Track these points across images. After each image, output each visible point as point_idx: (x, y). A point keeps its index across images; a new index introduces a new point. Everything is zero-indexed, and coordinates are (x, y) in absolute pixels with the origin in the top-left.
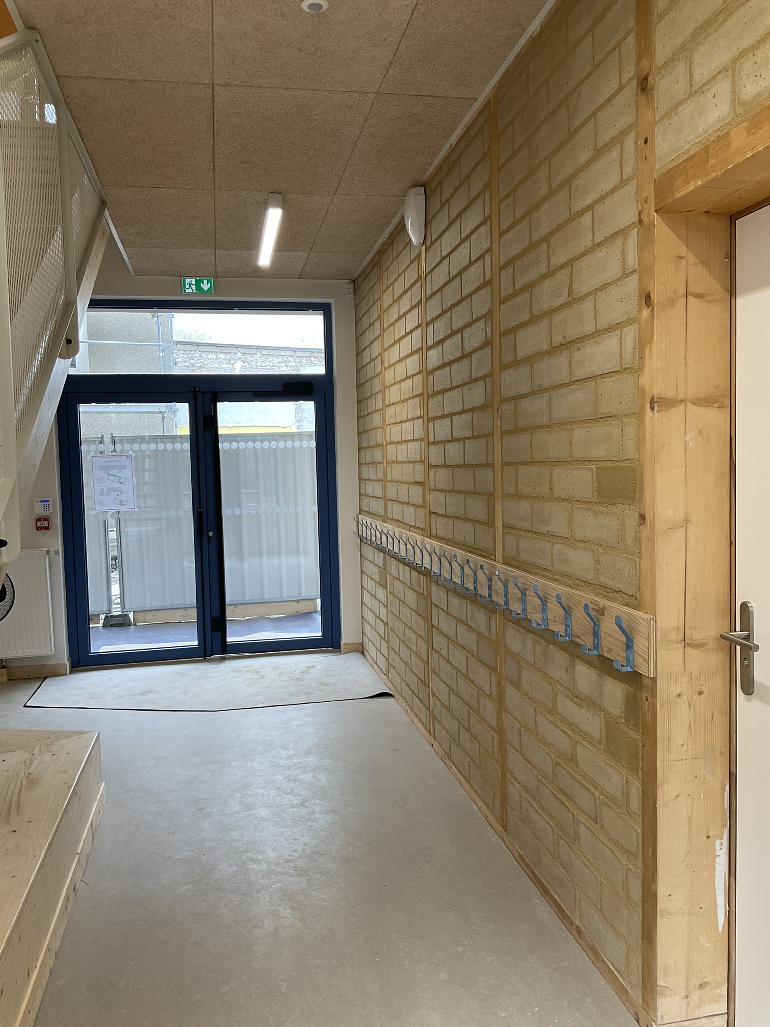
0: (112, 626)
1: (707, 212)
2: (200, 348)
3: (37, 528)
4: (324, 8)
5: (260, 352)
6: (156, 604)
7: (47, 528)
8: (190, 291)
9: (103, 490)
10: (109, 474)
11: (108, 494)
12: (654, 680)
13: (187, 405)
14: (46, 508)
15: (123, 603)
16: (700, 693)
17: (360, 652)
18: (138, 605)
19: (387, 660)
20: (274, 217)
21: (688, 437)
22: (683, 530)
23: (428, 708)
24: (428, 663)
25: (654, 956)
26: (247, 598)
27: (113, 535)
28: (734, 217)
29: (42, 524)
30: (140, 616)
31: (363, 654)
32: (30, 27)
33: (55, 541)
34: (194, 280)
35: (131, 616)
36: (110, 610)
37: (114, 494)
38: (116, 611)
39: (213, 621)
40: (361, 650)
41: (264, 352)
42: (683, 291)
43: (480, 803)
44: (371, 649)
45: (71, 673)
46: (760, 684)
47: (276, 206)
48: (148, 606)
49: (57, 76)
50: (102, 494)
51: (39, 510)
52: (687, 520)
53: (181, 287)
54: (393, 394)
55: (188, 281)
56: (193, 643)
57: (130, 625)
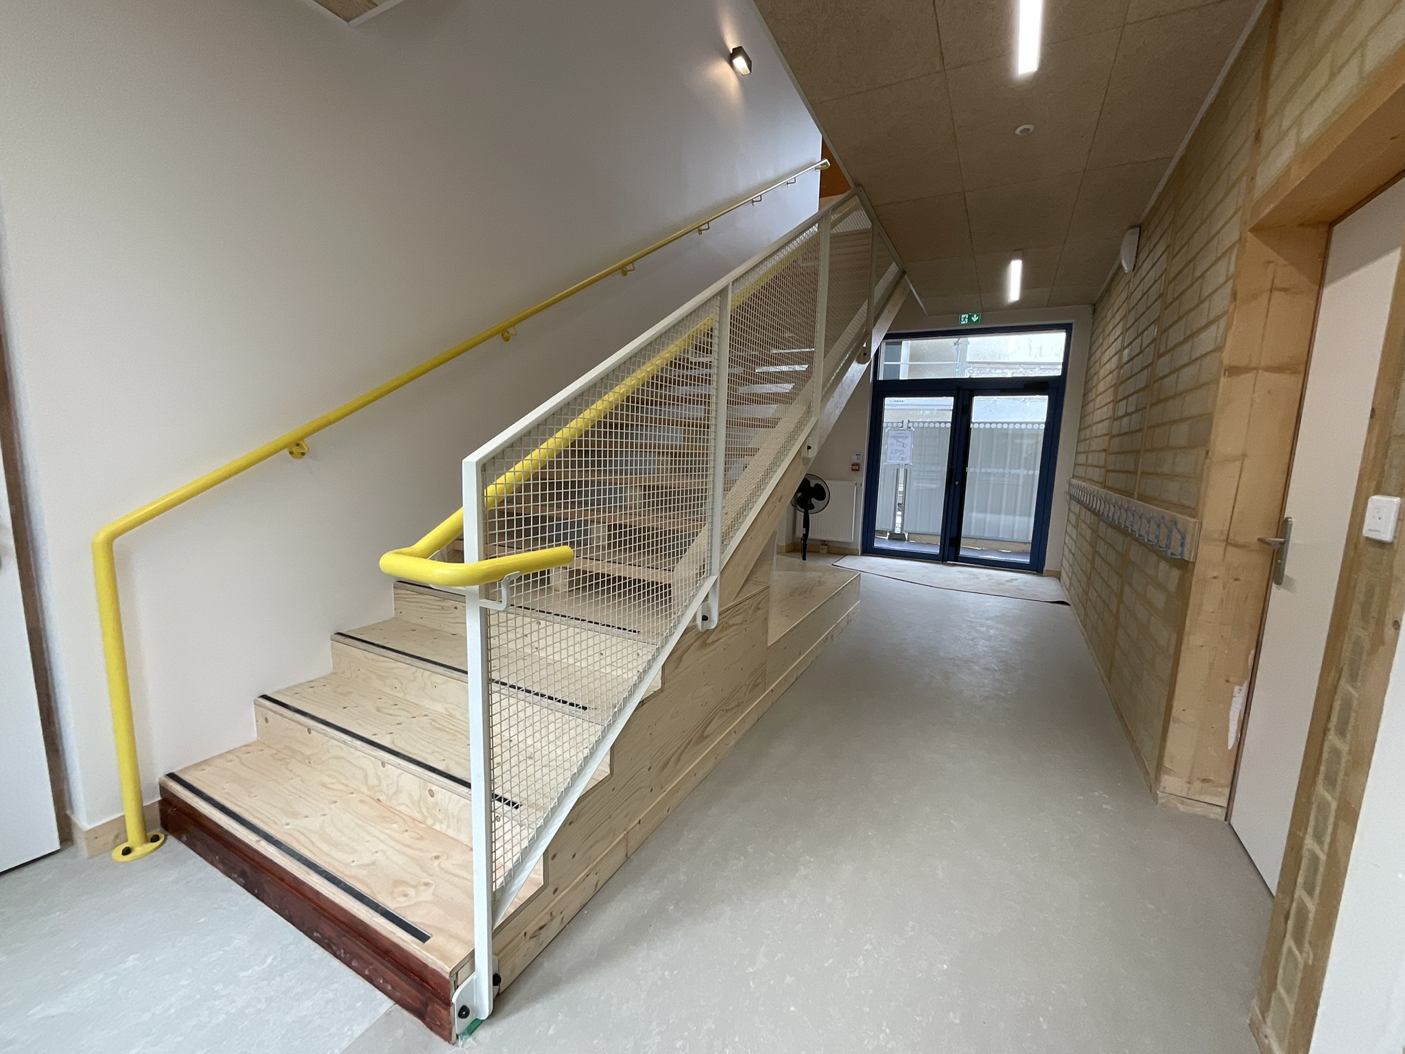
0: (893, 539)
1: (1300, 225)
2: (991, 366)
3: (853, 470)
4: (1031, 131)
5: (1039, 367)
6: (924, 530)
7: (858, 470)
8: (964, 322)
9: (892, 451)
10: (898, 441)
11: (895, 453)
12: (1194, 563)
13: (953, 398)
14: (858, 459)
15: (902, 528)
16: (1237, 580)
17: (1056, 577)
18: (911, 529)
19: (1070, 581)
20: (1016, 269)
21: (1255, 395)
22: (1238, 463)
23: (1085, 609)
24: (1090, 578)
25: (1165, 747)
26: (986, 535)
27: (901, 488)
28: (1332, 224)
29: (856, 468)
30: (912, 536)
31: (1059, 579)
32: (858, 185)
33: (862, 478)
34: (967, 315)
35: (906, 536)
36: (894, 530)
37: (899, 454)
38: (898, 531)
39: (951, 539)
40: (1057, 575)
41: (1042, 367)
42: (1269, 286)
43: (1100, 667)
44: (1064, 574)
45: (861, 555)
46: (1287, 576)
47: (1016, 257)
48: (918, 531)
49: (872, 207)
50: (892, 453)
51: (855, 460)
52: (1244, 456)
53: (959, 320)
54: (1101, 387)
55: (963, 316)
56: (936, 550)
57: (905, 540)
